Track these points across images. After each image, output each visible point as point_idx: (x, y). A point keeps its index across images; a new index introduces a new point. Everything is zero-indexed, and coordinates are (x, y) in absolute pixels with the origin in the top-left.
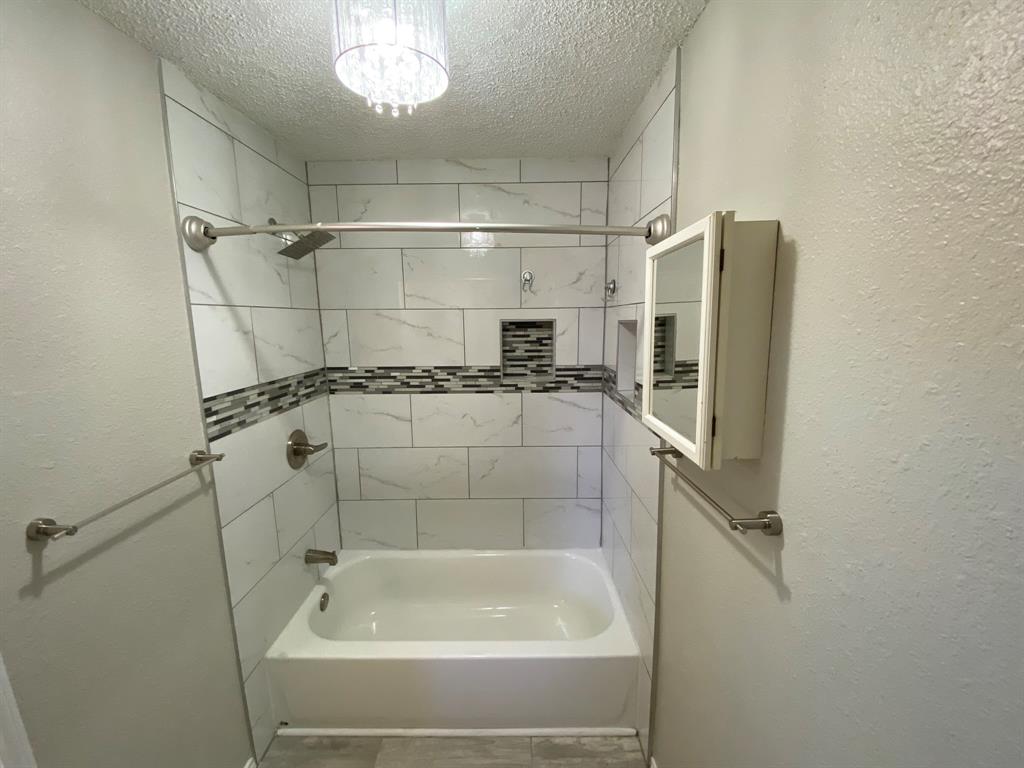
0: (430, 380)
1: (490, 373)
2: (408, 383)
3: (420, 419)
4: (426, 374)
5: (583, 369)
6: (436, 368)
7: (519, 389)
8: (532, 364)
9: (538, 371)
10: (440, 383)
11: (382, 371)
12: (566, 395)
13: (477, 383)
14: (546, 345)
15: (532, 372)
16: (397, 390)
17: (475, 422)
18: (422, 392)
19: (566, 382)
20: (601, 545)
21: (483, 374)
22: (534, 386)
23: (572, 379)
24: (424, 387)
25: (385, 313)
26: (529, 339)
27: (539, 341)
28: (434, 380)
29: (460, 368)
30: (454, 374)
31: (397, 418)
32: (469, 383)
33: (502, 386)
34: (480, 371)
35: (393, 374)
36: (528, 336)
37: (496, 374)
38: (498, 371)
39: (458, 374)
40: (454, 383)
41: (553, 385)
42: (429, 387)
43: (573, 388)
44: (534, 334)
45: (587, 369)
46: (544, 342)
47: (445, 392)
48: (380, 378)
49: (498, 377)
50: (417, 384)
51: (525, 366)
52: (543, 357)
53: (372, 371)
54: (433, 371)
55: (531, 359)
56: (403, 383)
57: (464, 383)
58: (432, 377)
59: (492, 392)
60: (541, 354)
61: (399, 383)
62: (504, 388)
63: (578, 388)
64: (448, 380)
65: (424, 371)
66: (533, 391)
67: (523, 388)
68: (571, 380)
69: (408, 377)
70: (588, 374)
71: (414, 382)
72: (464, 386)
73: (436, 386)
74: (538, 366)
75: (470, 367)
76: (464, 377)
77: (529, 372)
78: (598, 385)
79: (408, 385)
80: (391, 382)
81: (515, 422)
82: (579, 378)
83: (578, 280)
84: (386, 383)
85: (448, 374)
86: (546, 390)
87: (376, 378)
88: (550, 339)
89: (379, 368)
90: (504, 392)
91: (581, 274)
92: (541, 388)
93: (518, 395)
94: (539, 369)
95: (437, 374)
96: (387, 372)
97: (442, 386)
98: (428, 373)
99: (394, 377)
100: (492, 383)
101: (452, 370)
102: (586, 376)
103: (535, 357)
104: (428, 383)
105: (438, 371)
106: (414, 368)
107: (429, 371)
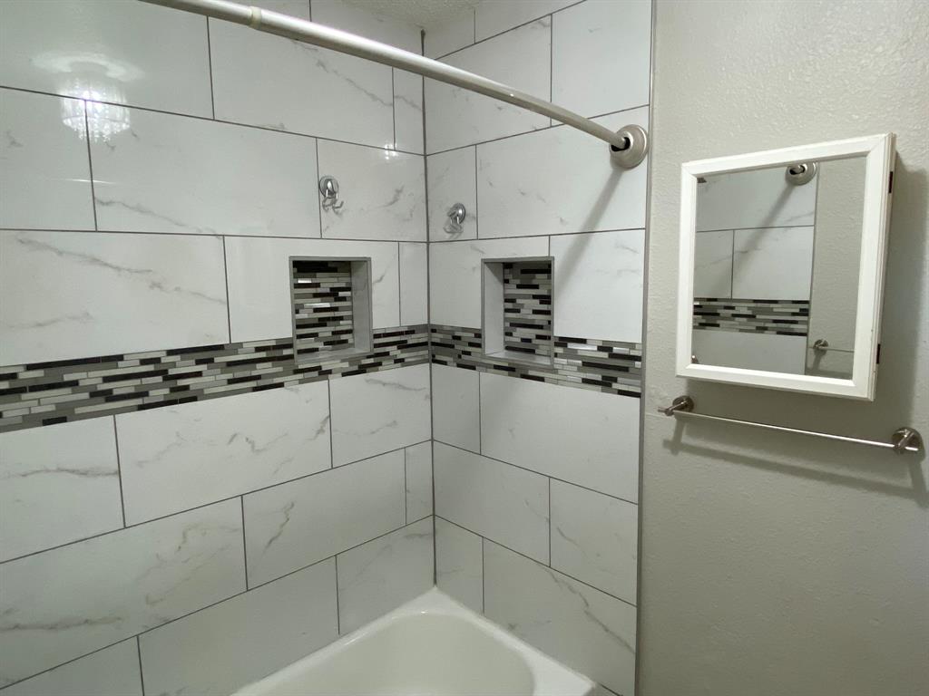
0: (159, 379)
1: (276, 352)
2: (110, 391)
3: (140, 464)
4: (150, 368)
5: (407, 333)
6: (170, 353)
7: (324, 374)
8: (325, 332)
9: (336, 342)
10: (181, 383)
11: (39, 373)
12: (388, 373)
13: (255, 373)
14: (344, 299)
15: (326, 344)
16: (79, 411)
17: (252, 444)
18: (142, 407)
19: (387, 354)
20: (435, 582)
21: (263, 355)
22: (346, 365)
23: (395, 347)
24: (145, 394)
25: (39, 237)
26: (319, 290)
27: (333, 294)
28: (167, 378)
29: (220, 348)
30: (209, 361)
31: (85, 473)
32: (239, 374)
33: (297, 371)
34: (258, 349)
35: (68, 378)
36: (318, 285)
37: (286, 352)
38: (290, 346)
39: (217, 360)
40: (211, 378)
41: (371, 361)
42: (159, 394)
43: (397, 361)
44: (327, 282)
45: (411, 331)
46: (341, 294)
47: (194, 399)
48: (34, 389)
49: (291, 357)
50: (132, 390)
51: (315, 335)
52: (341, 318)
53: (13, 376)
54: (166, 360)
55: (322, 323)
56: (95, 394)
57: (230, 376)
58: (163, 373)
59: (281, 385)
60: (337, 314)
61: (86, 396)
62: (300, 376)
63: (401, 361)
64: (199, 374)
65: (144, 362)
66: (344, 375)
67: (329, 372)
68: (393, 350)
69: (107, 379)
70: (412, 339)
71: (120, 388)
72: (230, 382)
73: (173, 390)
74: (334, 333)
75: (240, 345)
76: (230, 364)
77: (320, 346)
78: (424, 352)
79: (109, 396)
80: (64, 395)
81: (321, 431)
82: (402, 345)
83: (395, 200)
84: (48, 401)
85: (199, 362)
86: (362, 370)
87: (22, 390)
88: (348, 289)
89: (30, 367)
90: (301, 382)
91: (399, 192)
92: (356, 368)
93: (321, 385)
94: (336, 338)
95: (174, 365)
96: (54, 374)
97: (186, 388)
98: (155, 366)
99: (74, 384)
100: (280, 369)
101: (205, 354)
102: (410, 342)
103: (328, 319)
104: (156, 386)
105: (176, 358)
106: (120, 358)
107: (157, 361)
